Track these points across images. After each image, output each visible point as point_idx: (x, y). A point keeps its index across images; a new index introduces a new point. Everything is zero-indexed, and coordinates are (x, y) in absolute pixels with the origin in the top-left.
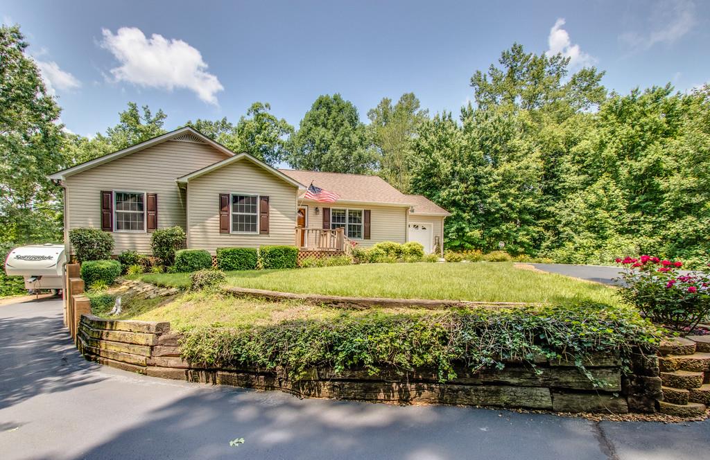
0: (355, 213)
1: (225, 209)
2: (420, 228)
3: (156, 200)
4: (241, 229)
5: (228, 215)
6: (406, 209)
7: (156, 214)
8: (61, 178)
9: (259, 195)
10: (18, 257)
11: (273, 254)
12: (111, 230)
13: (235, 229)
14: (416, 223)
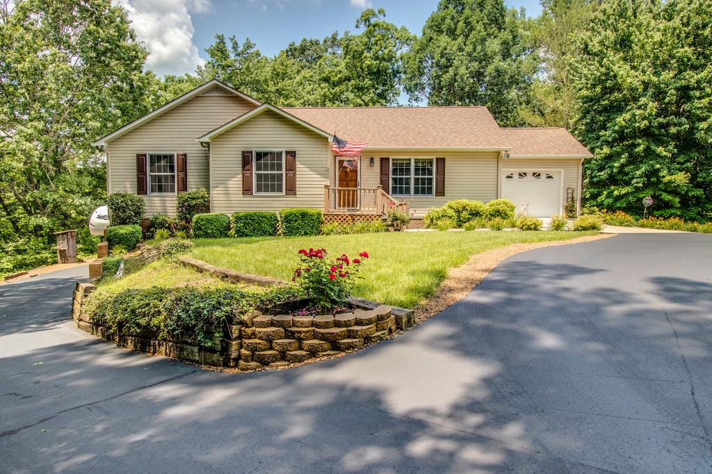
0: (424, 161)
1: (247, 167)
2: (543, 177)
3: (186, 160)
4: (266, 190)
5: (251, 174)
6: (498, 153)
7: (186, 175)
8: (104, 144)
9: (284, 150)
10: (99, 217)
11: (288, 219)
12: (146, 194)
13: (259, 190)
14: (537, 170)
